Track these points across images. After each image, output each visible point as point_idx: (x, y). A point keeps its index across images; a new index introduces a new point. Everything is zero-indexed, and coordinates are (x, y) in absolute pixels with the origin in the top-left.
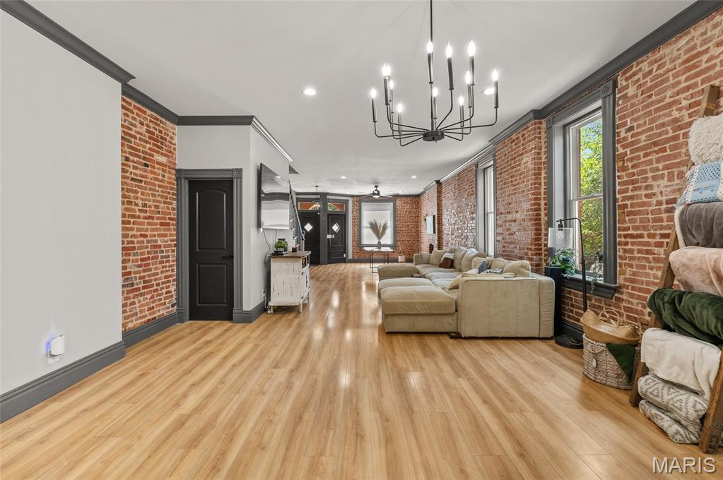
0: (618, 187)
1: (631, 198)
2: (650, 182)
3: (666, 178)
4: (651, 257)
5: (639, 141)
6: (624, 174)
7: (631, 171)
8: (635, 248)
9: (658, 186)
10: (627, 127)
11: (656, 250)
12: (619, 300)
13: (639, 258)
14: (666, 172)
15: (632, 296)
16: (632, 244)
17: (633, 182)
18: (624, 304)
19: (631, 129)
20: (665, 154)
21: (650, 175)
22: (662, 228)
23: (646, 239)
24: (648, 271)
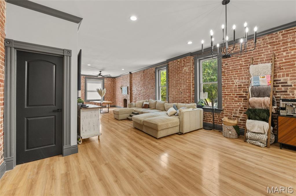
0: (222, 81)
1: (227, 84)
2: (233, 80)
3: (238, 79)
4: (233, 100)
5: (230, 68)
6: (224, 77)
7: (227, 76)
8: (228, 98)
9: (236, 81)
10: (225, 64)
11: (235, 98)
12: (223, 113)
13: (229, 101)
14: (238, 77)
15: (227, 112)
16: (227, 97)
17: (227, 79)
18: (225, 114)
19: (227, 64)
20: (238, 73)
21: (233, 78)
22: (237, 92)
23: (232, 95)
24: (232, 104)
